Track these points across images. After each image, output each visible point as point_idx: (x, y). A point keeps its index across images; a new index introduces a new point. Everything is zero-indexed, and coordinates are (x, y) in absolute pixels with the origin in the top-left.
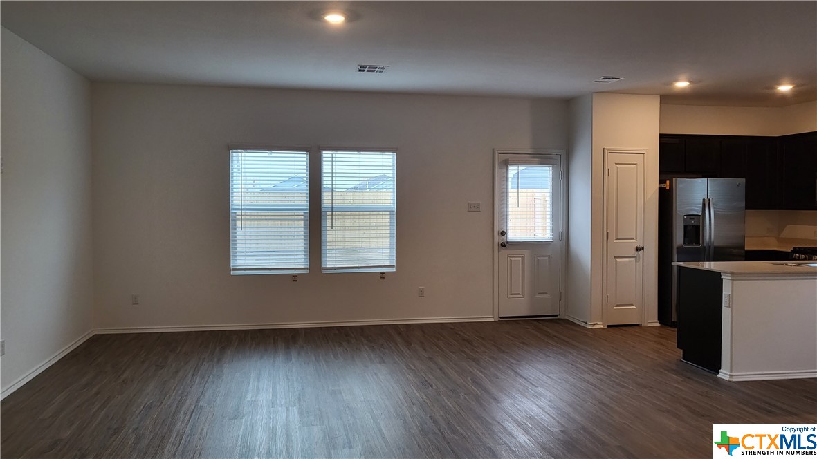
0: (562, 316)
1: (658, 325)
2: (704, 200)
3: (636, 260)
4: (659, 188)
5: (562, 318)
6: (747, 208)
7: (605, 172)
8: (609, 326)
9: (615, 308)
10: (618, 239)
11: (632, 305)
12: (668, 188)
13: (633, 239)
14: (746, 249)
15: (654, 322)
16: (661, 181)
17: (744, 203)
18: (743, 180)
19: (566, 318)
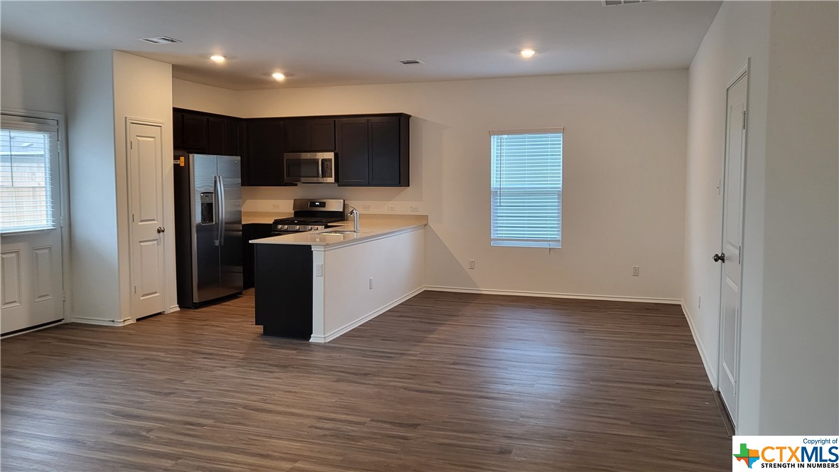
0: (68, 320)
1: (179, 309)
2: (215, 177)
3: (158, 244)
4: (174, 165)
5: (68, 322)
6: (243, 184)
7: (128, 145)
8: (138, 320)
9: (142, 298)
10: (142, 221)
11: (156, 293)
12: (182, 164)
13: (154, 220)
14: (243, 223)
15: (175, 307)
16: (176, 158)
17: (240, 179)
18: (239, 158)
19: (73, 320)
